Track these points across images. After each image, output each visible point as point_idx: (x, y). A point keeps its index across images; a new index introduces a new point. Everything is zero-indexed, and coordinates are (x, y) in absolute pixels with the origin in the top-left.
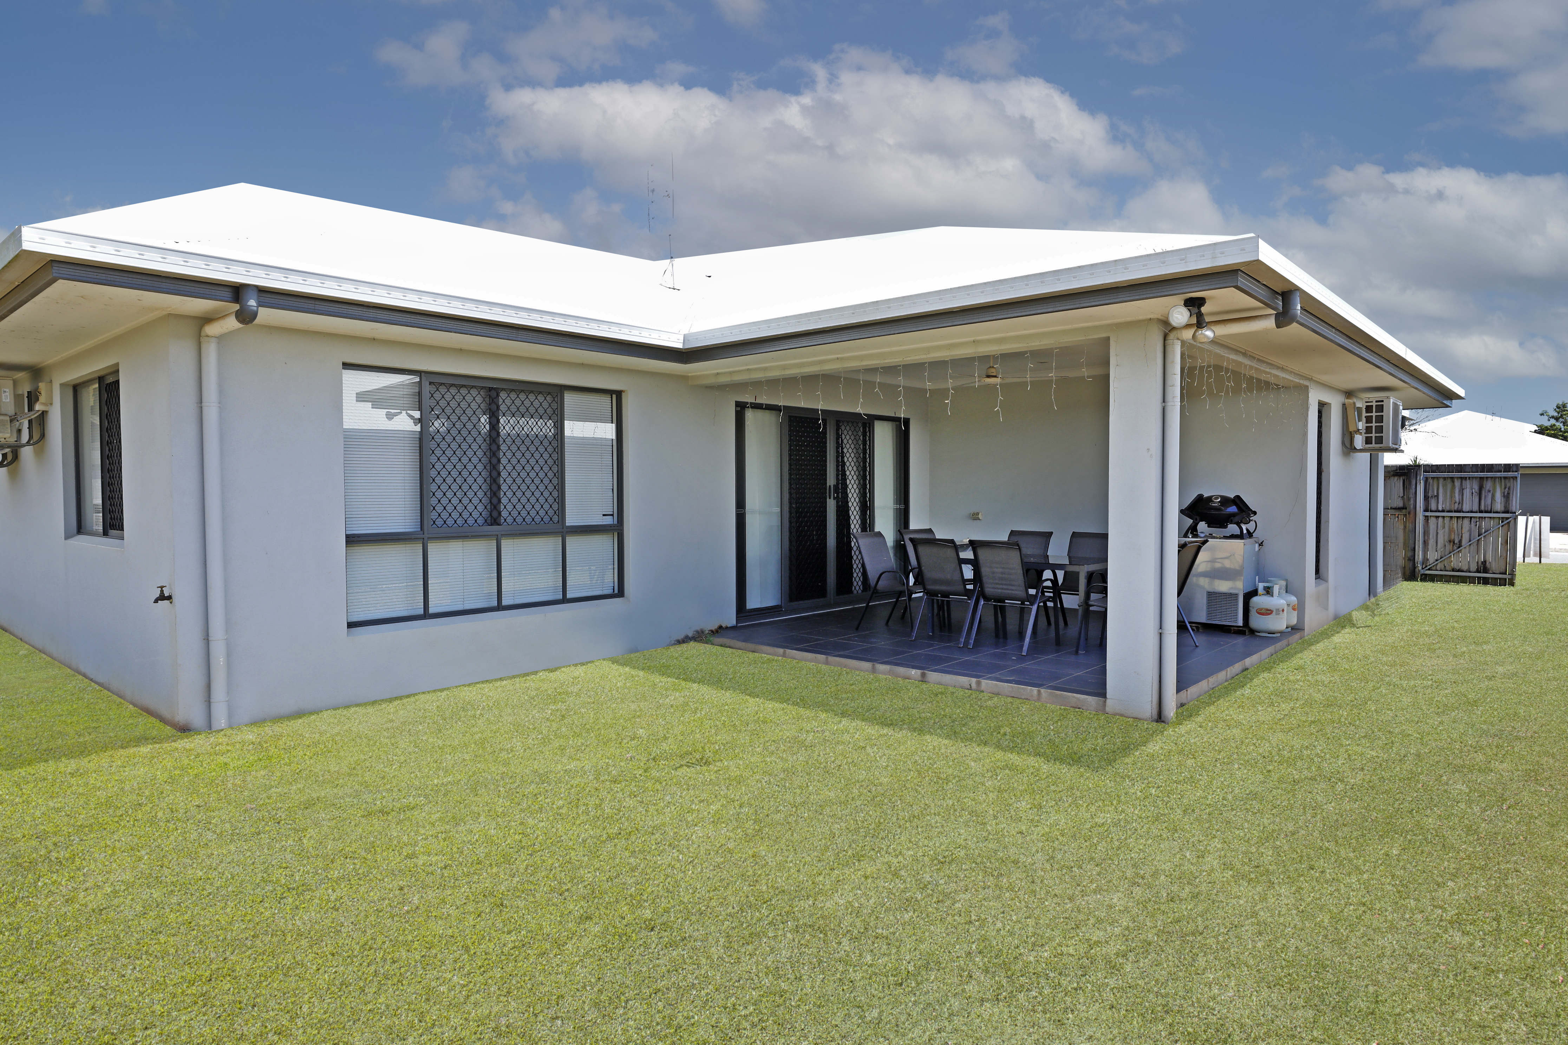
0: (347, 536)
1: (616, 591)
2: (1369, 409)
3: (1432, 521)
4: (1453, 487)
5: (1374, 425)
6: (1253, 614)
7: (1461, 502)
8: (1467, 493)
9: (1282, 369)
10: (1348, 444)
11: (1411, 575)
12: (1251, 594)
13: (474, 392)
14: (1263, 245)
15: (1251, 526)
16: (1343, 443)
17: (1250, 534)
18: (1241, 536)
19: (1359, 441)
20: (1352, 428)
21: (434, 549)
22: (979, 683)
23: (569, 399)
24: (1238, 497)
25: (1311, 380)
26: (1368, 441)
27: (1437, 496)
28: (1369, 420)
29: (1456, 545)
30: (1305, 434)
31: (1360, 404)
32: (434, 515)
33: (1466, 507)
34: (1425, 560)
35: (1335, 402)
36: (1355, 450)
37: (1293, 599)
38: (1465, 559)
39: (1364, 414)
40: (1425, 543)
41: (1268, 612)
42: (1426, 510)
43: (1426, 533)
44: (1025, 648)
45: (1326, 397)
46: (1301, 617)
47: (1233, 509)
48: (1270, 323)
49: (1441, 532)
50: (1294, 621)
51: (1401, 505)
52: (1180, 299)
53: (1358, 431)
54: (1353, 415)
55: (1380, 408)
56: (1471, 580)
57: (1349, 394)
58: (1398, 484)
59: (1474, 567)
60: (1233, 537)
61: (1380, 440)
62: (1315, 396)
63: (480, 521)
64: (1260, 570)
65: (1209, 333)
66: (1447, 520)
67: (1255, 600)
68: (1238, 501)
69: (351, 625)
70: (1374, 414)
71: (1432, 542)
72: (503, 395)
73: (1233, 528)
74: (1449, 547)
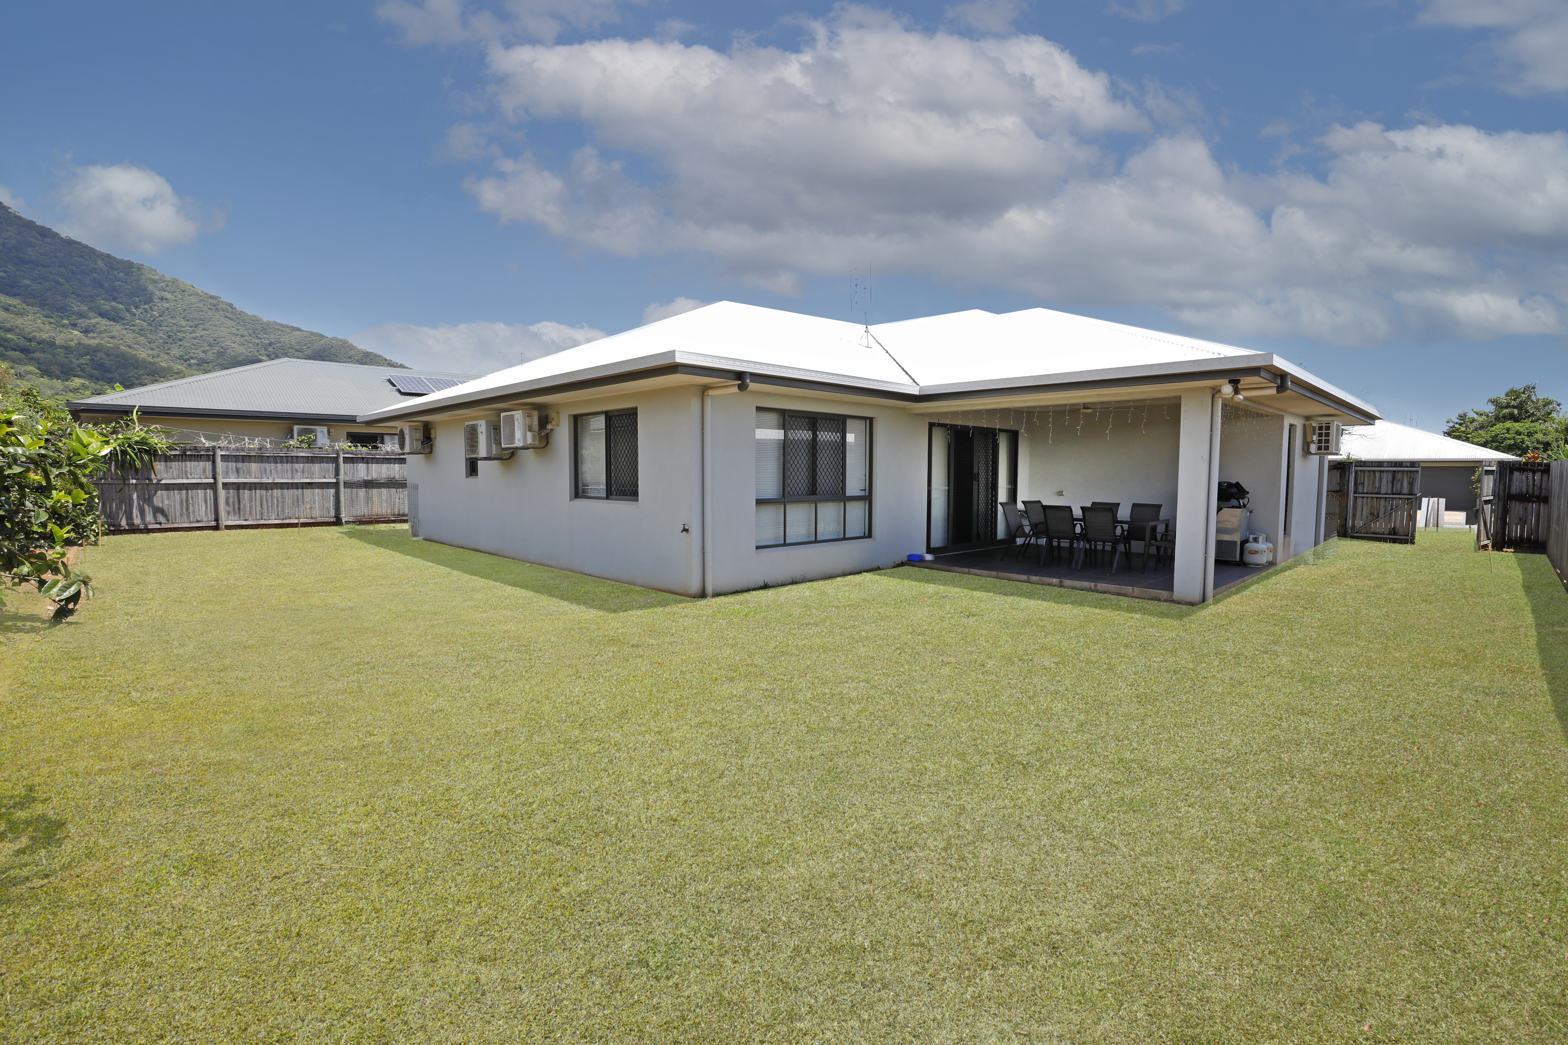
0: (757, 500)
1: (867, 534)
2: (1321, 428)
3: (1359, 501)
4: (1375, 477)
5: (1323, 438)
6: (1246, 553)
7: (1380, 488)
8: (1384, 481)
9: (1270, 407)
10: (1306, 450)
11: (1344, 533)
12: (1244, 542)
13: (803, 420)
14: (1275, 357)
15: (1245, 501)
16: (1303, 449)
17: (1245, 506)
18: (1239, 507)
19: (1313, 448)
20: (1309, 440)
21: (788, 507)
22: (1096, 586)
23: (849, 423)
24: (1238, 483)
25: (1286, 411)
26: (1319, 448)
27: (1363, 483)
28: (1320, 435)
29: (1375, 516)
30: (1281, 445)
31: (1314, 424)
32: (789, 489)
33: (1383, 491)
34: (1353, 526)
35: (1299, 423)
36: (1311, 453)
37: (1271, 545)
38: (1380, 526)
39: (1317, 431)
40: (1354, 515)
41: (1256, 552)
42: (1355, 492)
43: (1355, 508)
44: (1114, 569)
45: (1294, 421)
46: (1275, 556)
47: (1235, 490)
48: (1273, 391)
49: (1365, 508)
50: (1271, 559)
51: (1338, 489)
52: (1227, 381)
53: (1312, 442)
54: (1309, 431)
55: (1328, 428)
56: (1385, 540)
57: (1308, 418)
58: (1337, 474)
59: (1387, 531)
60: (1233, 507)
61: (1327, 448)
62: (1287, 421)
63: (804, 493)
64: (1250, 528)
65: (1241, 397)
66: (1369, 500)
67: (1247, 545)
68: (1238, 485)
69: (758, 548)
70: (1324, 432)
71: (1358, 514)
72: (819, 421)
73: (1234, 502)
74: (1370, 518)
